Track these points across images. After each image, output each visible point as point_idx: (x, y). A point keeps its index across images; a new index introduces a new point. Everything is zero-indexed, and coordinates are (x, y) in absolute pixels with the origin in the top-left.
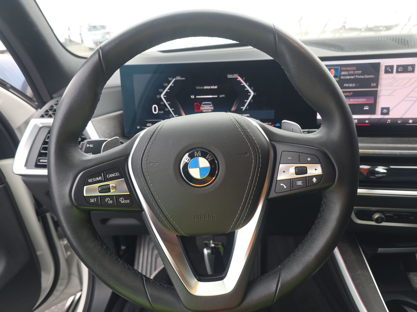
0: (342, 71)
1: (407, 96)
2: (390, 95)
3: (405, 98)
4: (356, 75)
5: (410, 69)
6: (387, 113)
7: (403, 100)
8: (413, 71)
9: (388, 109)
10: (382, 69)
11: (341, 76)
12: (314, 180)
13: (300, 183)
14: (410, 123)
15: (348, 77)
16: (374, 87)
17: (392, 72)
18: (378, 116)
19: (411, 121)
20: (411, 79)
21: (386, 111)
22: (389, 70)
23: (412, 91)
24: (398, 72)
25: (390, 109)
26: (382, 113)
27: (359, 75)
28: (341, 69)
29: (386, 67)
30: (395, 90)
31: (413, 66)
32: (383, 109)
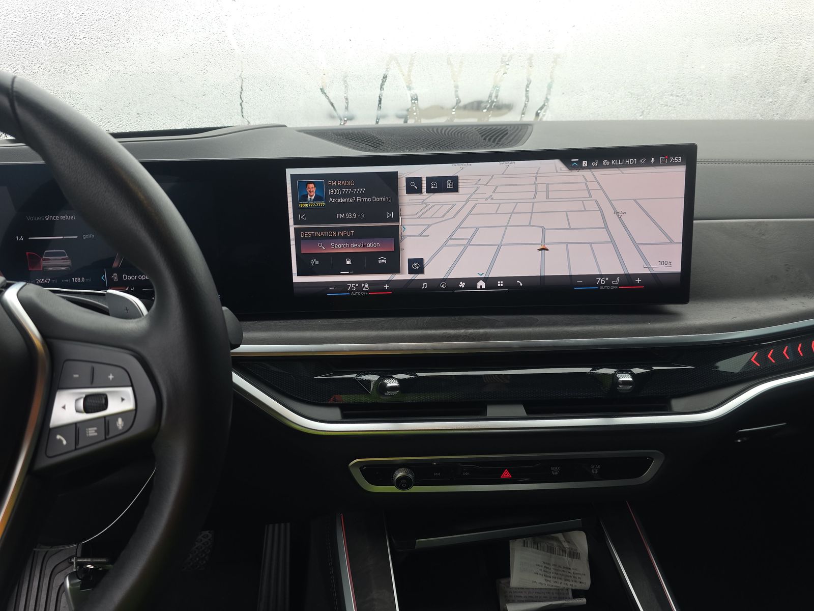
0: (328, 187)
1: (450, 238)
2: (420, 235)
3: (447, 241)
4: (356, 195)
5: (450, 184)
6: (421, 271)
7: (445, 245)
8: (455, 189)
9: (420, 261)
10: (403, 184)
11: (328, 197)
12: (120, 422)
13: (92, 432)
14: (461, 288)
15: (342, 200)
16: (390, 220)
17: (419, 191)
18: (405, 275)
19: (462, 285)
20: (454, 205)
21: (417, 266)
22: (414, 186)
23: (459, 227)
24: (429, 191)
25: (425, 262)
26: (411, 271)
27: (362, 195)
28: (326, 183)
29: (409, 180)
30: (429, 226)
31: (455, 179)
32: (411, 261)
